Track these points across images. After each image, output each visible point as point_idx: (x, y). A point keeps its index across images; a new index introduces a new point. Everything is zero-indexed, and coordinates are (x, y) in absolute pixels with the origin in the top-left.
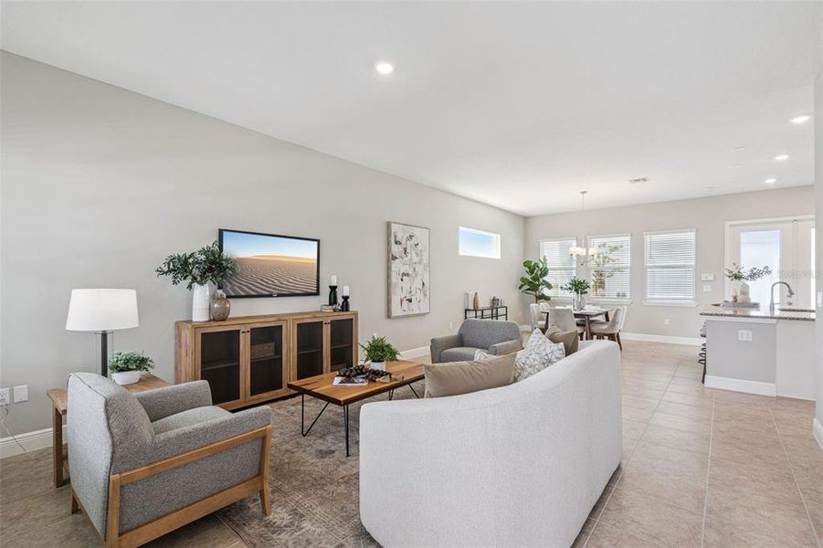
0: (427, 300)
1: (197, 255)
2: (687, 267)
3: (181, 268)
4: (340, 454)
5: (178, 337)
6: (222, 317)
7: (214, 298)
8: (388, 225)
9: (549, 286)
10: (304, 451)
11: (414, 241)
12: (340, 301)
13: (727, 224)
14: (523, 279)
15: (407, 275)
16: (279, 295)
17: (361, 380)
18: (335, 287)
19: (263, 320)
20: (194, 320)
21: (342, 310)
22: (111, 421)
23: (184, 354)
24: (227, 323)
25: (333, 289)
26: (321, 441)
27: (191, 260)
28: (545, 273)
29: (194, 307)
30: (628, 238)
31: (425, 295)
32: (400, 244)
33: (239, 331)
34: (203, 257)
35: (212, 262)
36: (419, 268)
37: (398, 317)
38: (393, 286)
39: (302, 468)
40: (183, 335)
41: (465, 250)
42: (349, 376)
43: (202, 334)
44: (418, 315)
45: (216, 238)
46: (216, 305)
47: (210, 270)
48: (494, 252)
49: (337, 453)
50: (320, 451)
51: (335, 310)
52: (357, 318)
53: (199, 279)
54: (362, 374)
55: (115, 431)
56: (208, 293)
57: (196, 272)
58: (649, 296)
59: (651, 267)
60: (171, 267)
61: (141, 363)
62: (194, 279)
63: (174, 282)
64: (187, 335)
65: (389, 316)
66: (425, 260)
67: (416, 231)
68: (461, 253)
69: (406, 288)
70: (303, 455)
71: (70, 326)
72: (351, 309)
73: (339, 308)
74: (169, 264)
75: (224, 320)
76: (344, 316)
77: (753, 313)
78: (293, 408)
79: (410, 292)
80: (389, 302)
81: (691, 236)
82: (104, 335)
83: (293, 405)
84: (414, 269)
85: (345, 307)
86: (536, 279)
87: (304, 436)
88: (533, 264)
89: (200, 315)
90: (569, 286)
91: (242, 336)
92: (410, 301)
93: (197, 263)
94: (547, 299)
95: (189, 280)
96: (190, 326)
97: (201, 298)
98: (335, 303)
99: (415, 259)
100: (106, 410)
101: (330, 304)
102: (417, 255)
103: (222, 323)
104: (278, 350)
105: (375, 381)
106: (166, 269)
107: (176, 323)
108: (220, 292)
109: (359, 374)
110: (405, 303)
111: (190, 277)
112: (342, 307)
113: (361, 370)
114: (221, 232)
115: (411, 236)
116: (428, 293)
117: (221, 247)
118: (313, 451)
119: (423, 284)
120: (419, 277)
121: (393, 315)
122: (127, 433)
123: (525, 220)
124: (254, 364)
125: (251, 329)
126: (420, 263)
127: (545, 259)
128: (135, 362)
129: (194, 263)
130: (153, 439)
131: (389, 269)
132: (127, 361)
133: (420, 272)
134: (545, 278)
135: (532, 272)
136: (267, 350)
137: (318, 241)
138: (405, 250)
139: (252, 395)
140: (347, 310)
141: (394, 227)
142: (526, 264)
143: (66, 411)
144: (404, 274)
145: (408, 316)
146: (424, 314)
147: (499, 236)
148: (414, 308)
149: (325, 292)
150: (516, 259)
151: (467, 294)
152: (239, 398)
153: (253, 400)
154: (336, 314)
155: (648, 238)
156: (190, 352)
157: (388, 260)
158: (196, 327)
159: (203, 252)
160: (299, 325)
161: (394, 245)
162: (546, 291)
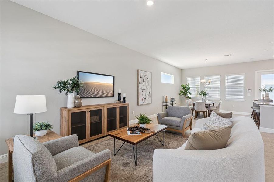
0: (151, 99)
1: (69, 81)
2: (241, 87)
3: (63, 86)
4: (132, 164)
5: (62, 114)
6: (80, 106)
7: (76, 98)
8: (138, 71)
9: (191, 94)
10: (117, 163)
11: (147, 77)
12: (122, 99)
13: (256, 71)
14: (181, 91)
15: (144, 89)
16: (100, 97)
17: (138, 132)
18: (120, 94)
19: (95, 107)
20: (68, 107)
21: (123, 103)
22: (35, 167)
23: (64, 121)
24: (81, 108)
25: (119, 94)
26: (122, 158)
27: (67, 83)
28: (189, 89)
29: (68, 102)
30: (219, 77)
31: (150, 97)
32: (142, 78)
33: (86, 111)
34: (72, 82)
35: (75, 84)
36: (148, 87)
37: (141, 105)
38: (139, 94)
39: (118, 173)
40: (63, 113)
41: (163, 81)
42: (133, 131)
43: (72, 113)
44: (148, 104)
45: (76, 74)
46: (77, 101)
47: (74, 87)
48: (172, 82)
49: (131, 164)
50: (124, 163)
51: (120, 103)
52: (128, 105)
53: (70, 91)
54: (138, 129)
55: (37, 173)
56: (73, 96)
57: (69, 88)
58: (227, 97)
59: (228, 87)
60: (59, 86)
61: (48, 126)
62: (68, 91)
63: (60, 92)
64: (65, 113)
65: (138, 105)
66: (150, 84)
67: (147, 73)
68: (161, 82)
69: (144, 94)
70: (117, 165)
71: (16, 112)
72: (126, 102)
73: (122, 102)
74: (58, 84)
75: (80, 107)
76: (124, 105)
77: (271, 104)
78: (107, 142)
79: (145, 96)
80: (138, 99)
81: (242, 76)
82: (31, 115)
83: (107, 140)
84: (147, 87)
85: (124, 101)
86: (186, 91)
87: (115, 155)
88: (184, 86)
89: (70, 105)
90: (200, 94)
91: (87, 113)
92: (145, 99)
93: (70, 84)
94: (190, 98)
95: (66, 91)
96: (67, 110)
97: (70, 99)
98: (120, 100)
99: (147, 84)
100: (33, 161)
101: (118, 100)
102: (148, 82)
103: (79, 108)
104: (100, 118)
105: (144, 133)
106: (57, 86)
107: (61, 108)
108: (78, 96)
109: (136, 130)
110: (144, 100)
111: (66, 90)
112: (123, 102)
113: (138, 128)
114: (78, 72)
115: (146, 75)
116: (151, 96)
117: (78, 78)
118: (120, 163)
119: (150, 93)
120: (148, 90)
121: (140, 104)
122: (44, 173)
123: (181, 70)
124: (91, 124)
125: (90, 111)
126: (148, 85)
127: (189, 84)
128: (45, 126)
129: (68, 84)
130: (58, 174)
131: (138, 87)
132: (41, 126)
133: (148, 88)
134: (189, 91)
135: (184, 89)
136: (96, 118)
137: (114, 77)
138: (144, 80)
139: (91, 137)
140: (125, 103)
141: (140, 72)
142: (182, 86)
143: (13, 151)
144: (143, 89)
145: (145, 104)
146: (150, 104)
147: (173, 76)
148: (147, 102)
149: (116, 96)
150: (179, 84)
151: (163, 97)
152: (86, 138)
153: (91, 139)
154: (121, 104)
155: (227, 77)
156: (67, 120)
157: (138, 84)
158: (69, 110)
159: (71, 80)
160: (108, 109)
161: (140, 79)
162: (189, 95)
